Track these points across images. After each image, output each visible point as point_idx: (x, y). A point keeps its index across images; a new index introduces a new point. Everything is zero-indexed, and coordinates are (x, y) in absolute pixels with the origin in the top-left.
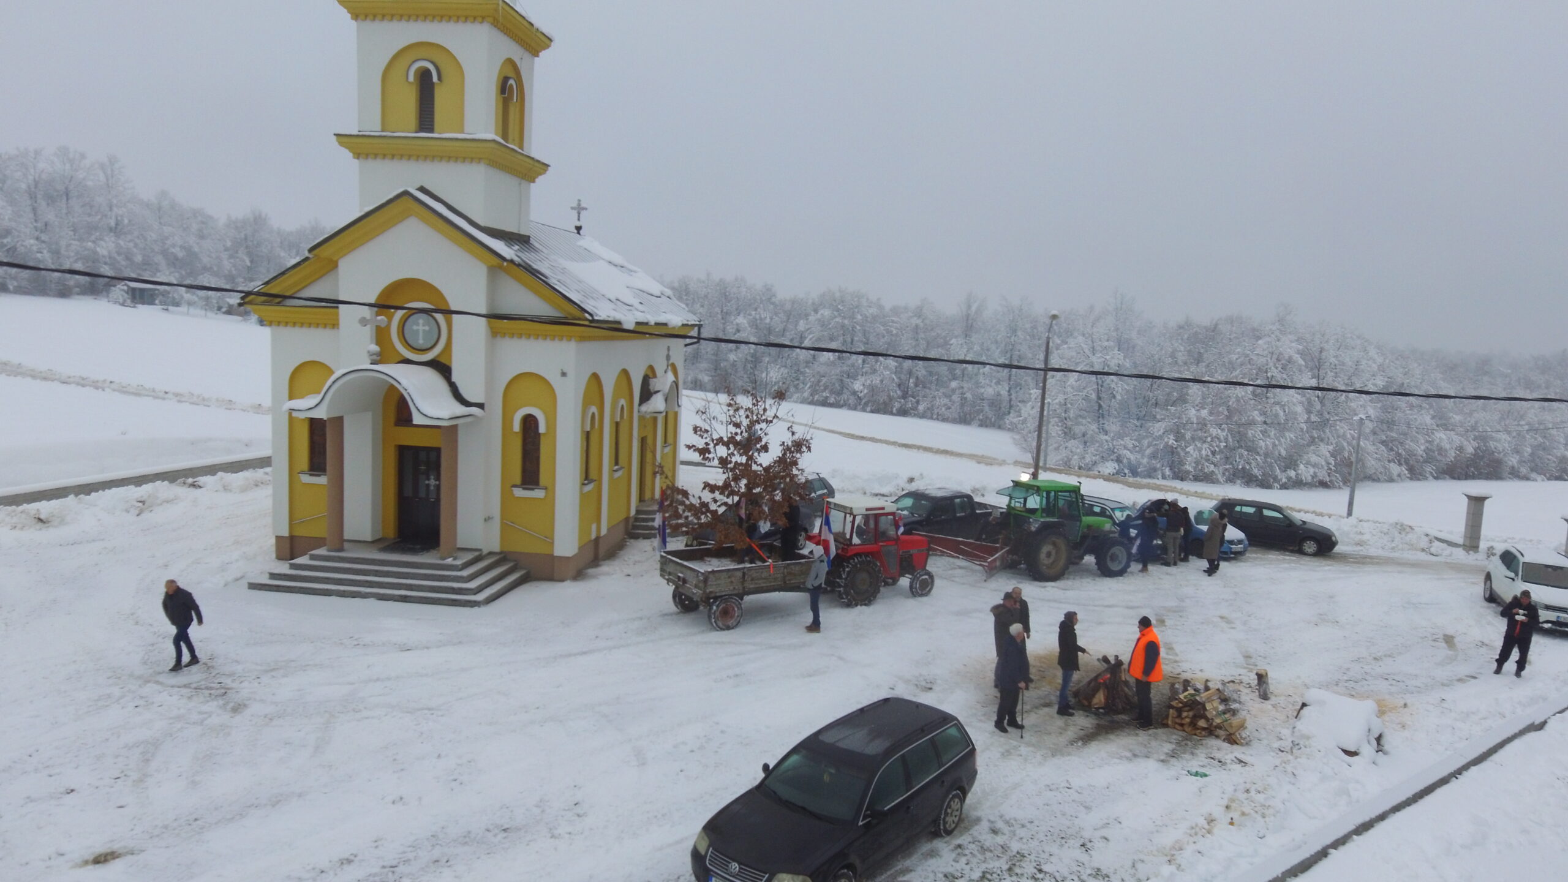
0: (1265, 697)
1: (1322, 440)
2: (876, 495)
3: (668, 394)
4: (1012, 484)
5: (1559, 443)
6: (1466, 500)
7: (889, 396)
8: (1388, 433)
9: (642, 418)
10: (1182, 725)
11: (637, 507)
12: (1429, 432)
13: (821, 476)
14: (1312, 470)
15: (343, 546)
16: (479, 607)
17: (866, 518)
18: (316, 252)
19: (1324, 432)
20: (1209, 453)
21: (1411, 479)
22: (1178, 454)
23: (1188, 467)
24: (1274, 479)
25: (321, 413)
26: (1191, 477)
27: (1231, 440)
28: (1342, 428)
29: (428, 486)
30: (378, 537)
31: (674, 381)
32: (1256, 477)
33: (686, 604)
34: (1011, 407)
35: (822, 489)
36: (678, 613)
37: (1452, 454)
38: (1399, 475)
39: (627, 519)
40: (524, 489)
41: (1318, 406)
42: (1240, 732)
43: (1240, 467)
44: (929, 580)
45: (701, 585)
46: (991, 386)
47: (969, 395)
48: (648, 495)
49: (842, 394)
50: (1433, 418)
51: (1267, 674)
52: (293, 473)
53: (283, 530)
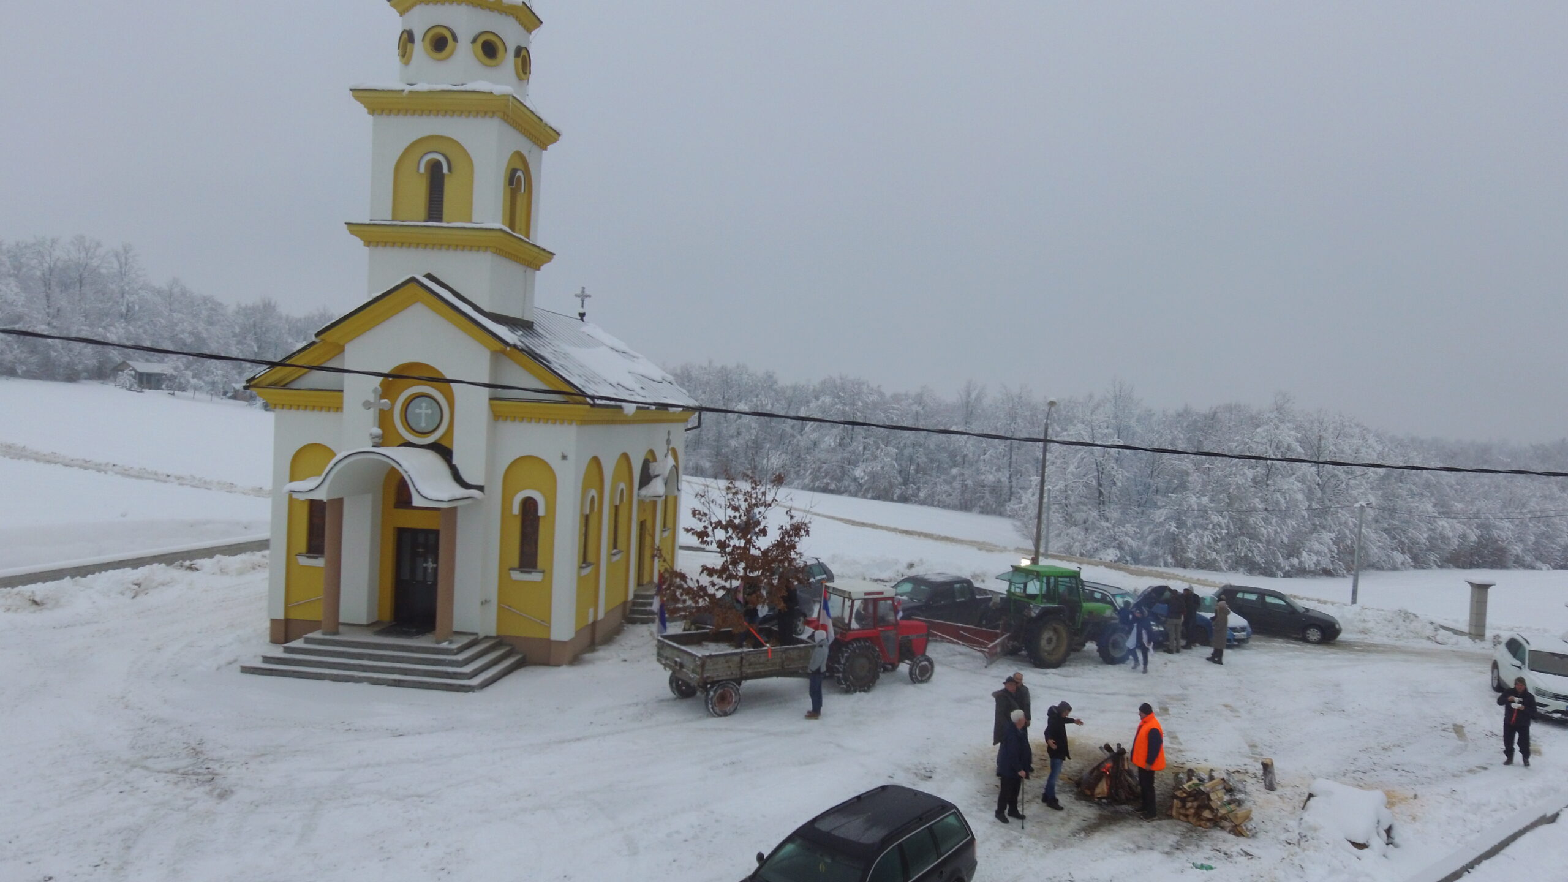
0: (1271, 787)
1: (1324, 528)
2: (876, 580)
3: (668, 478)
4: (1011, 569)
5: (1562, 531)
6: (1469, 587)
7: (890, 482)
8: (1390, 521)
9: (641, 502)
10: (1186, 816)
11: (635, 591)
12: (1431, 520)
13: (820, 561)
14: (1315, 558)
15: (337, 628)
16: (474, 691)
17: (865, 602)
18: (322, 337)
19: (1326, 519)
20: (1211, 540)
21: (1415, 567)
22: (1180, 542)
23: (1190, 555)
24: (1277, 567)
25: (321, 495)
26: (1193, 564)
27: (1232, 527)
28: (1344, 515)
29: (426, 568)
30: (376, 620)
31: (674, 466)
32: (1259, 564)
33: (683, 690)
34: (1011, 494)
35: (821, 574)
36: (676, 699)
37: (1455, 542)
38: (1403, 564)
39: (625, 603)
40: (522, 572)
41: (1319, 494)
42: (1245, 823)
43: (1243, 554)
44: (929, 666)
45: (699, 670)
46: (991, 473)
47: (969, 482)
48: (646, 579)
49: (843, 480)
50: (1435, 506)
51: (1272, 763)
52: (291, 554)
53: (278, 611)
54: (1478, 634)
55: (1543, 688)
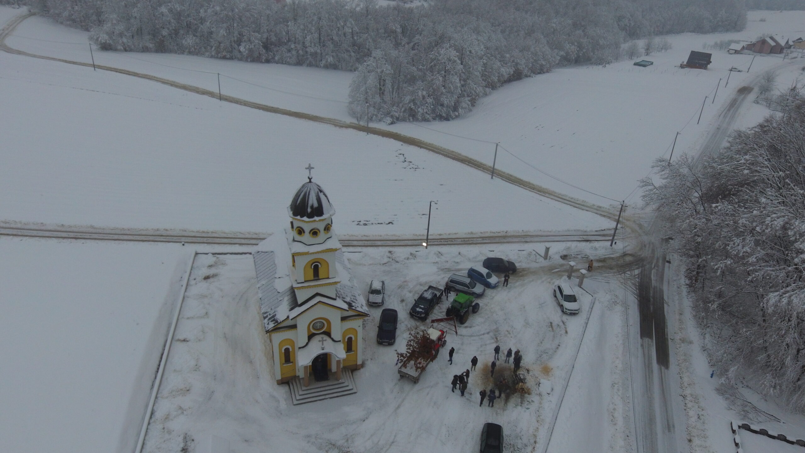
10: (520, 393)
15: (309, 385)
16: (357, 391)
23: (419, 117)
24: (450, 116)
32: (444, 117)
40: (349, 353)
42: (530, 393)
43: (438, 113)
52: (282, 364)
53: (279, 377)
54: (546, 257)
55: (567, 307)
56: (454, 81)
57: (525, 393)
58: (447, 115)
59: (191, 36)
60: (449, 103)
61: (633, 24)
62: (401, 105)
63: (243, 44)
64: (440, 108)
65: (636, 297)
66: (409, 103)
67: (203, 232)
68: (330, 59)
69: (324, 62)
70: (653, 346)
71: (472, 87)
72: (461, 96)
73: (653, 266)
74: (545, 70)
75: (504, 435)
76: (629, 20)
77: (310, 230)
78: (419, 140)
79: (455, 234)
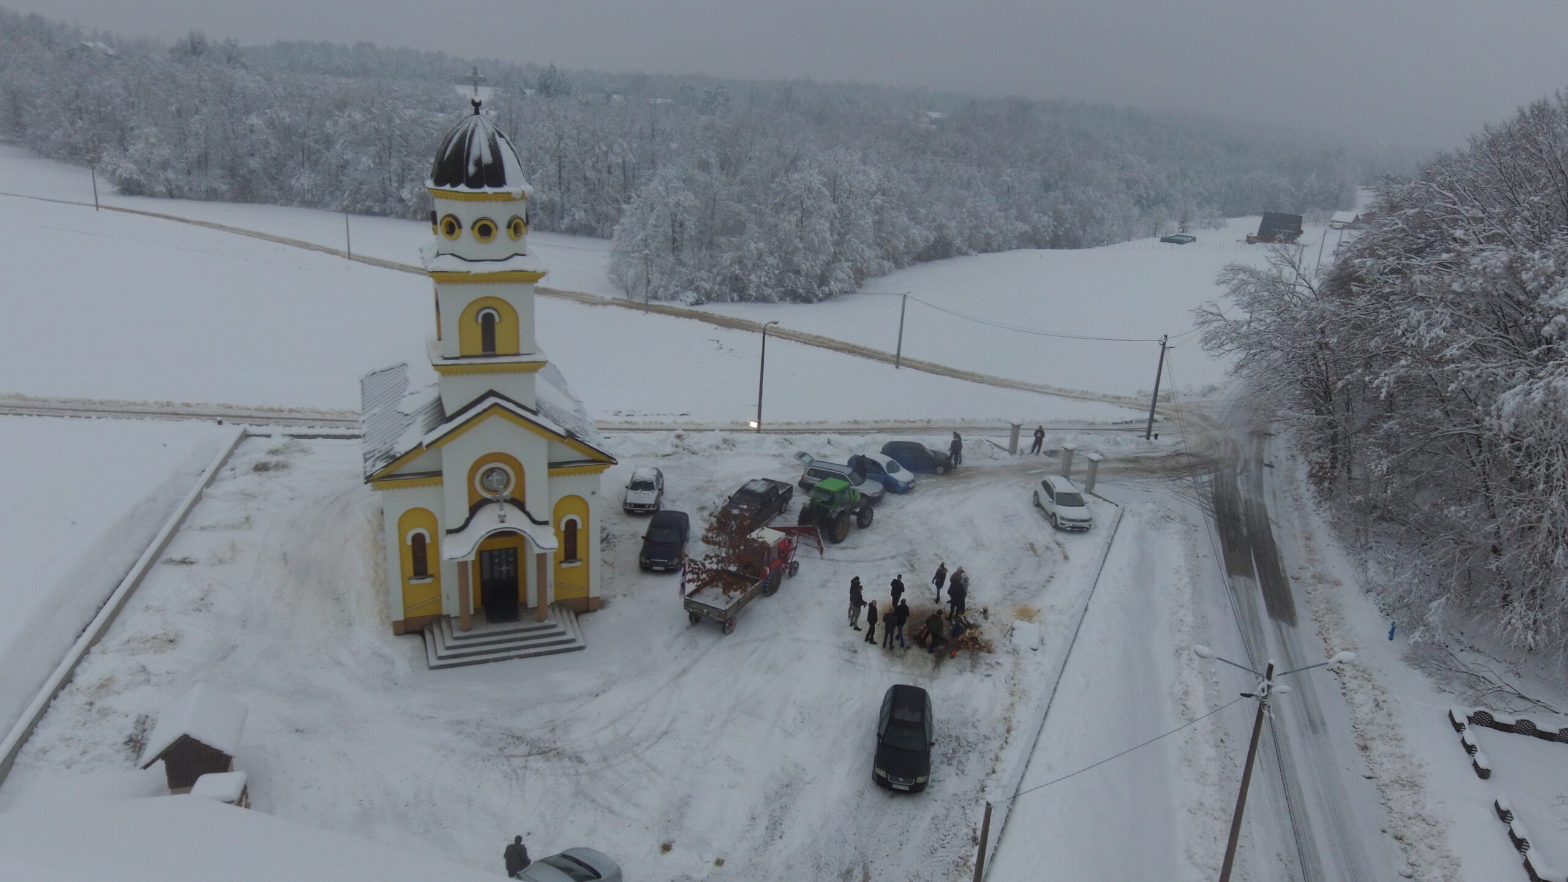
15: (468, 625)
16: (587, 647)
19: (843, 247)
20: (767, 279)
23: (751, 292)
24: (813, 295)
26: (753, 299)
32: (801, 295)
33: (695, 621)
40: (568, 563)
42: (991, 648)
43: (789, 288)
45: (723, 616)
52: (405, 579)
53: (400, 616)
54: (1013, 449)
55: (1064, 515)
56: (818, 228)
57: (981, 648)
58: (808, 292)
59: (307, 172)
60: (810, 268)
61: (1153, 194)
62: (715, 271)
63: (408, 186)
64: (793, 276)
65: (1210, 513)
66: (731, 265)
67: (271, 410)
68: (580, 215)
69: (567, 220)
70: (1257, 588)
71: (855, 246)
72: (835, 258)
73: (1238, 470)
74: (995, 245)
75: (934, 722)
76: (1146, 187)
77: (474, 219)
78: (751, 322)
79: (821, 422)
